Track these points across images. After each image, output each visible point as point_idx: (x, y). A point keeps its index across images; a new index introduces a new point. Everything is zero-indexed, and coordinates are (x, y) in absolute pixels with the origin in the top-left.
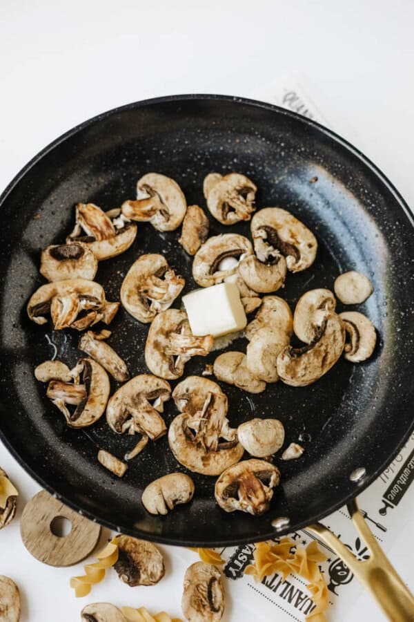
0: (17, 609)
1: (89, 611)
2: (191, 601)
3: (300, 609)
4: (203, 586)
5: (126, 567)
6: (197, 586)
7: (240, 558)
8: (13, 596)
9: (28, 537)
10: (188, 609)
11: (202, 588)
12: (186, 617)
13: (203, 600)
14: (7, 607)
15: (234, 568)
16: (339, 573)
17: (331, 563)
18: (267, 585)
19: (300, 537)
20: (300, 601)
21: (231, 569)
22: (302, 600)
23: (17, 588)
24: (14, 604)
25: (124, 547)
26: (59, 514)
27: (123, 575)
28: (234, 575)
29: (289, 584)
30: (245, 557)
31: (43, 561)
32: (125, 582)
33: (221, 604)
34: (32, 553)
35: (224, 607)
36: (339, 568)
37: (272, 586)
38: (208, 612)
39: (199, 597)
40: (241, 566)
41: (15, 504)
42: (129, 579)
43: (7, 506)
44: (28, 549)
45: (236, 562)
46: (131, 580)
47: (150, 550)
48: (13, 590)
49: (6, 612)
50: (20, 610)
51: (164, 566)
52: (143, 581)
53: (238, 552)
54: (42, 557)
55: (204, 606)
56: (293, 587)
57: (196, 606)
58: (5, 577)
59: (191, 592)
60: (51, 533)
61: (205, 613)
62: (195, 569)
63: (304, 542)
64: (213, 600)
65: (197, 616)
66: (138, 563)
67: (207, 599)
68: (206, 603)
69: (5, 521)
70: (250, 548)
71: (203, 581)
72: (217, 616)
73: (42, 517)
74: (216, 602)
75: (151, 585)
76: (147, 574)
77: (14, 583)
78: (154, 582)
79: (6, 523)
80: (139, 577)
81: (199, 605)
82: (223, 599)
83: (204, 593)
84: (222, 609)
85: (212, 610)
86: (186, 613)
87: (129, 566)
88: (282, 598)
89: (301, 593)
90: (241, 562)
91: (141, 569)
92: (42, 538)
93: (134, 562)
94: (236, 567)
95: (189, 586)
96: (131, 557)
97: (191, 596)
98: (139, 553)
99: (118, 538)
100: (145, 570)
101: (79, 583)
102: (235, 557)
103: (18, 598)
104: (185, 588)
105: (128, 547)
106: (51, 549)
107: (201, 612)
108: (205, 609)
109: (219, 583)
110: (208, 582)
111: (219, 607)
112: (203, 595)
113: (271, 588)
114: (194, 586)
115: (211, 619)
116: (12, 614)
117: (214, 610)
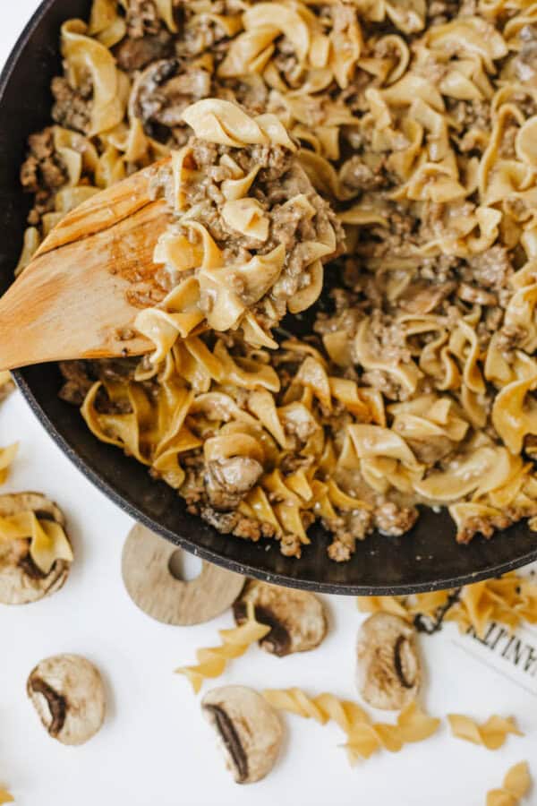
0: (100, 704)
1: (215, 700)
2: (369, 674)
4: (385, 649)
6: (378, 651)
8: (91, 685)
10: (367, 687)
11: (385, 652)
12: (364, 700)
13: (388, 670)
14: (83, 701)
15: (428, 617)
21: (424, 619)
23: (97, 673)
24: (94, 697)
27: (266, 643)
28: (430, 627)
32: (270, 652)
33: (416, 676)
35: (420, 680)
38: (397, 689)
39: (380, 667)
42: (275, 647)
46: (278, 649)
48: (90, 674)
49: (82, 710)
50: (104, 705)
51: (325, 620)
52: (297, 647)
55: (390, 681)
57: (377, 682)
58: (76, 656)
59: (368, 659)
61: (392, 691)
62: (373, 623)
64: (404, 670)
65: (380, 696)
66: (285, 620)
67: (394, 670)
68: (392, 675)
71: (386, 641)
72: (411, 694)
74: (408, 673)
75: (310, 650)
76: (302, 636)
78: (314, 646)
80: (290, 641)
81: (382, 681)
82: (418, 669)
83: (387, 660)
84: (417, 682)
85: (402, 686)
86: (364, 692)
91: (291, 629)
93: (278, 618)
95: (364, 651)
97: (369, 667)
98: (284, 606)
100: (298, 630)
104: (359, 655)
105: (265, 599)
107: (386, 689)
108: (391, 685)
109: (411, 645)
110: (394, 643)
111: (414, 681)
112: (386, 662)
114: (373, 651)
115: (402, 699)
116: (93, 712)
117: (406, 685)
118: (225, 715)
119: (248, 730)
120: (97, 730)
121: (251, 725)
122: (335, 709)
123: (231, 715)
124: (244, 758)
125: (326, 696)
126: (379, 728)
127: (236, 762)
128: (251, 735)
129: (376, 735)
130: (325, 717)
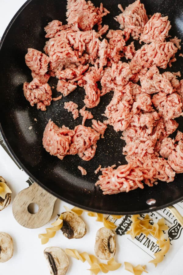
1: (48, 251)
2: (99, 247)
3: (153, 251)
4: (105, 240)
5: (66, 229)
6: (103, 240)
7: (124, 225)
8: (9, 243)
9: (16, 213)
10: (98, 252)
11: (105, 241)
12: (97, 255)
13: (105, 247)
14: (6, 248)
15: (121, 230)
16: (173, 234)
17: (169, 228)
18: (137, 239)
19: (154, 215)
20: (153, 247)
21: (119, 230)
22: (154, 247)
23: (11, 239)
24: (10, 247)
25: (66, 219)
26: (32, 202)
27: (65, 233)
29: (148, 239)
30: (127, 224)
31: (24, 226)
32: (66, 237)
33: (114, 249)
34: (18, 221)
35: (115, 251)
36: (173, 231)
37: (139, 239)
38: (108, 253)
39: (103, 245)
40: (124, 229)
41: (10, 197)
42: (68, 235)
43: (6, 198)
44: (16, 220)
45: (122, 227)
46: (69, 236)
47: (79, 221)
49: (6, 251)
50: (13, 250)
51: (86, 229)
52: (75, 237)
53: (123, 222)
54: (23, 224)
55: (106, 250)
56: (150, 240)
57: (101, 250)
58: (5, 233)
59: (99, 242)
60: (28, 212)
61: (106, 254)
62: (101, 231)
63: (157, 218)
64: (110, 247)
65: (102, 255)
66: (73, 228)
67: (107, 247)
68: (107, 248)
69: (5, 206)
70: (129, 220)
71: (106, 237)
72: (112, 255)
73: (23, 203)
75: (79, 238)
76: (77, 233)
77: (10, 236)
78: (81, 237)
79: (6, 206)
80: (73, 234)
81: (103, 250)
82: (115, 247)
83: (106, 243)
84: (114, 251)
85: (109, 252)
86: (97, 253)
87: (68, 229)
88: (144, 246)
89: (154, 243)
90: (124, 227)
91: (74, 230)
92: (23, 214)
93: (71, 227)
94: (122, 229)
95: (98, 240)
96: (69, 224)
97: (99, 245)
98: (73, 222)
99: (63, 214)
100: (76, 231)
101: (42, 237)
102: (122, 224)
103: (12, 244)
104: (96, 240)
105: (68, 219)
106: (28, 220)
107: (104, 253)
108: (106, 252)
109: (114, 239)
110: (108, 238)
111: (113, 251)
112: (105, 244)
113: (139, 240)
114: (101, 240)
115: (109, 256)
116: (9, 252)
117: (111, 252)
118: (52, 256)
119: (58, 262)
120: (10, 258)
121: (59, 260)
122: (87, 257)
123: (53, 256)
124: (57, 271)
125: (85, 253)
126: (101, 265)
127: (54, 271)
128: (59, 264)
129: (99, 267)
130: (84, 260)
